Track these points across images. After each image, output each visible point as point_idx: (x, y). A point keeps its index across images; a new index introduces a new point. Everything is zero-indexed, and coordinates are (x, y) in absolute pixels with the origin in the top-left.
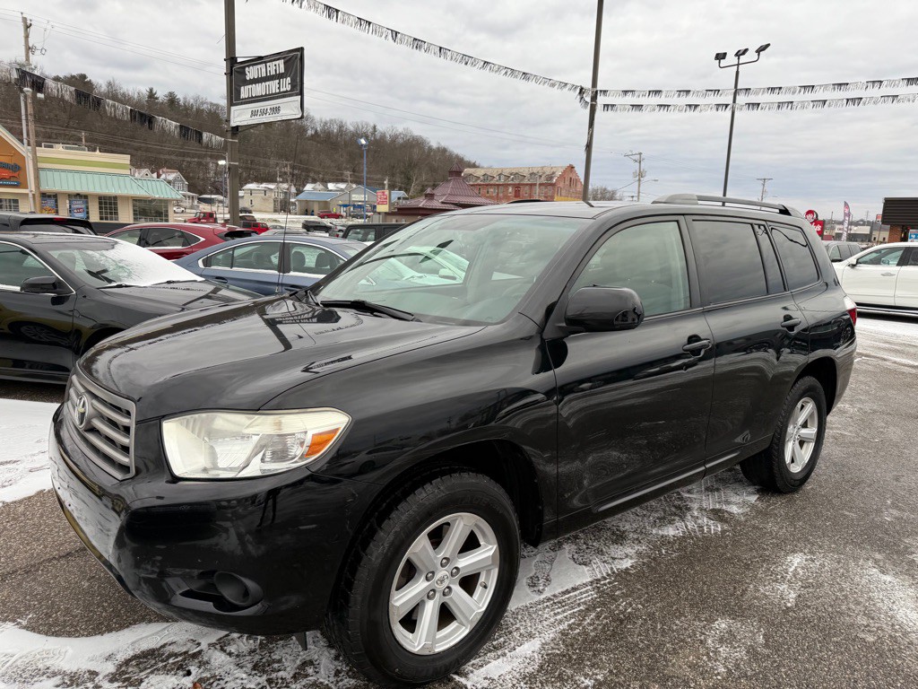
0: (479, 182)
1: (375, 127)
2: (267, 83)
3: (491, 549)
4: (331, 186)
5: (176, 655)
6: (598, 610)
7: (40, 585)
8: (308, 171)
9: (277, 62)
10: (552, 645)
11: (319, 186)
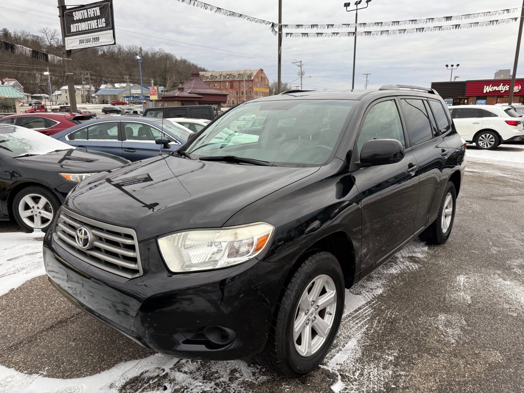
0: (208, 80)
1: (141, 49)
2: (89, 22)
3: (333, 293)
4: (117, 85)
5: (153, 378)
6: (377, 318)
7: (43, 349)
8: (101, 77)
9: (94, 9)
10: (363, 341)
11: (109, 86)
